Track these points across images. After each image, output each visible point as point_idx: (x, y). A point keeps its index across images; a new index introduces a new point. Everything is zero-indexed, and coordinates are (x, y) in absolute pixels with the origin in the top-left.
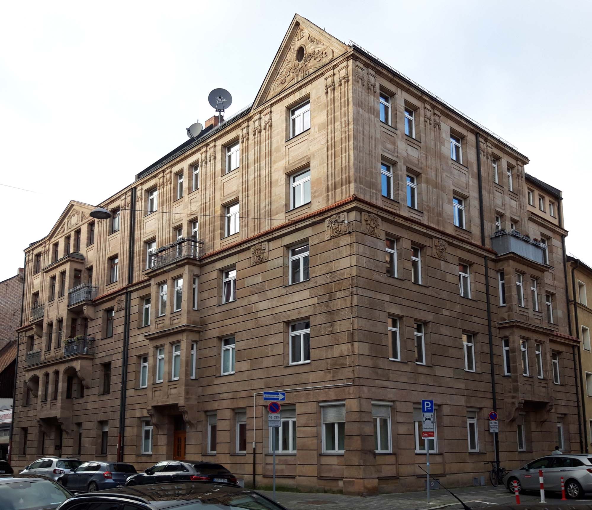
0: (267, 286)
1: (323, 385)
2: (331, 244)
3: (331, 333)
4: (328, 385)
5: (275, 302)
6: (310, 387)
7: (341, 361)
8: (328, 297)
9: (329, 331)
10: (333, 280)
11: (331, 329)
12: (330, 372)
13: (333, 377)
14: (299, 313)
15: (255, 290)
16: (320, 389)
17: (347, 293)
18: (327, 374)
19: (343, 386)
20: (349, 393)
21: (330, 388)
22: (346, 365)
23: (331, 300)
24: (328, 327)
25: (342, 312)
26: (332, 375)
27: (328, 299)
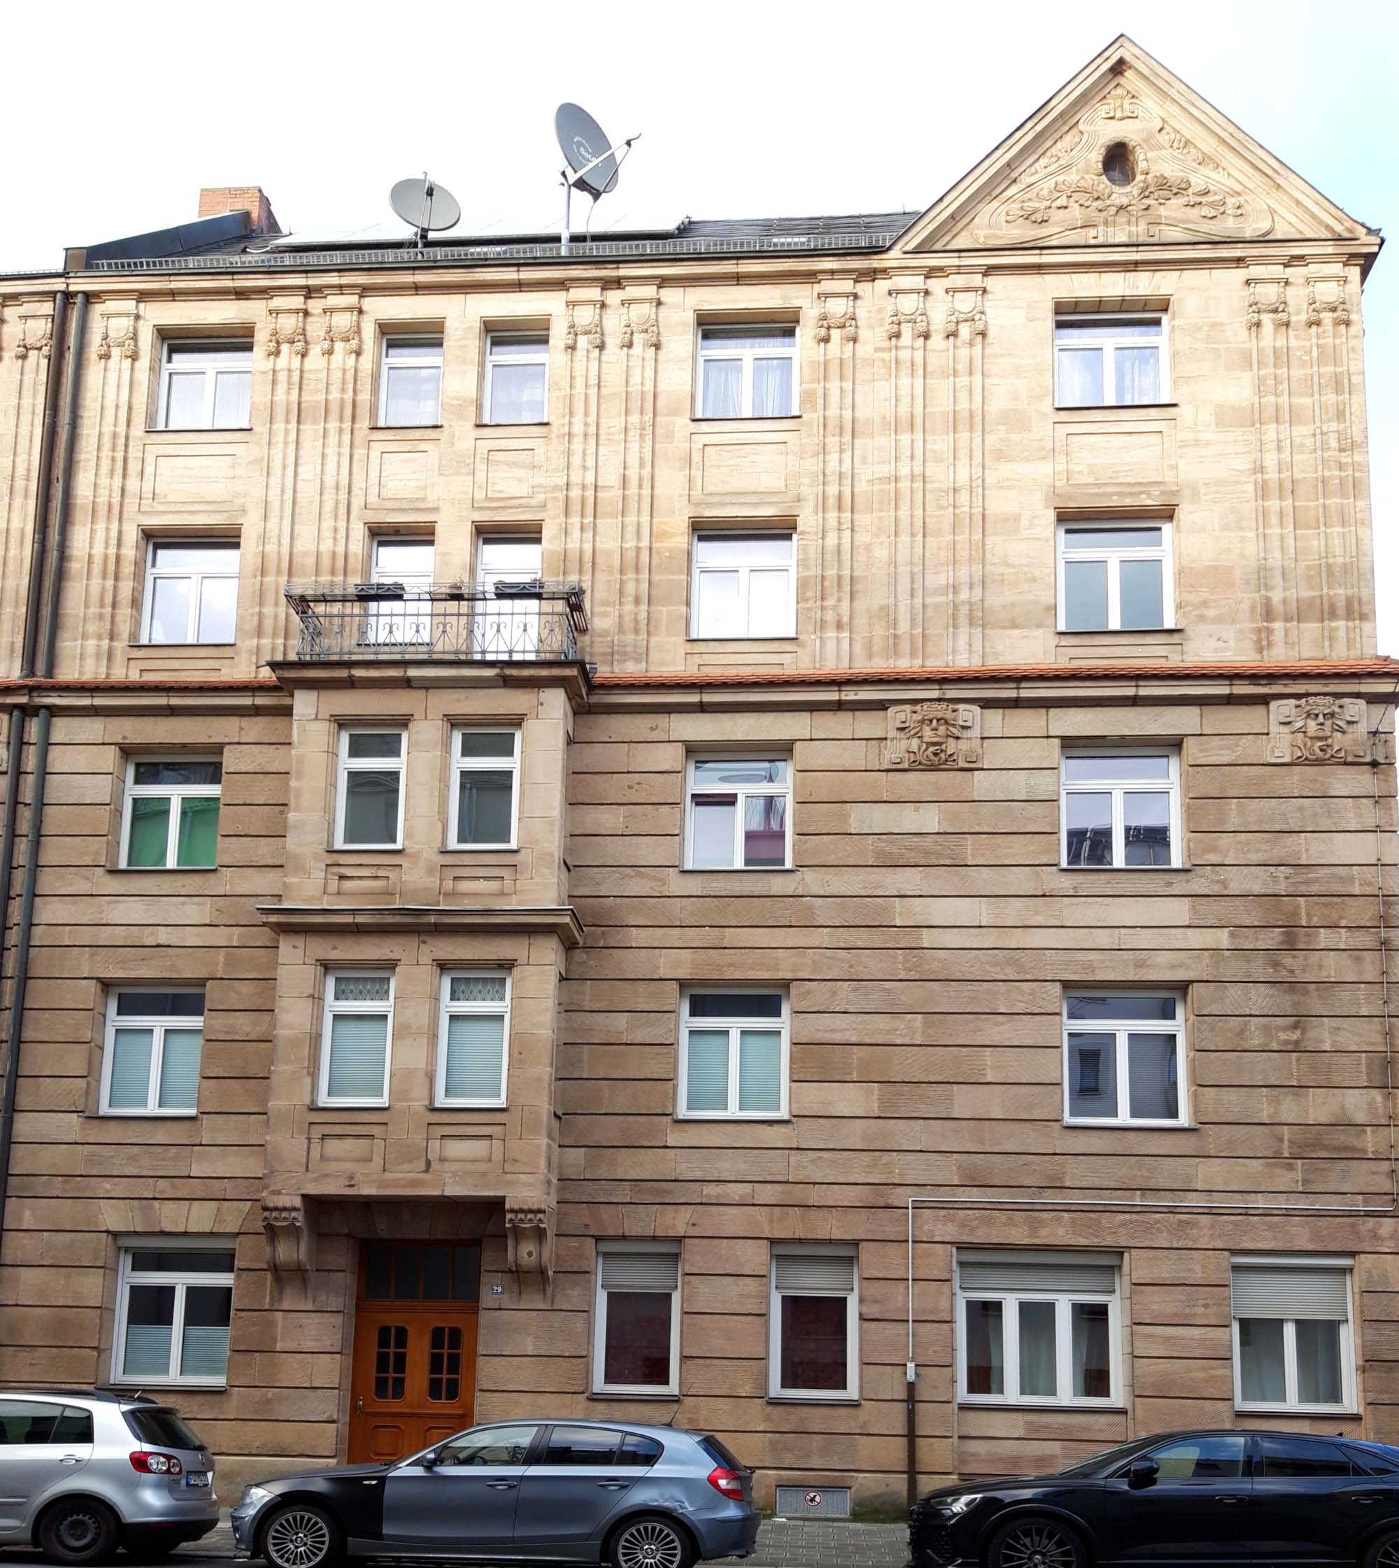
0: (970, 849)
1: (1260, 1202)
2: (1294, 780)
3: (1296, 1048)
4: (1281, 1203)
5: (1013, 911)
6: (1194, 1201)
7: (1342, 1137)
8: (1280, 938)
9: (1287, 1042)
10: (1303, 889)
11: (1295, 1036)
12: (1291, 1168)
13: (1306, 1182)
14: (1140, 965)
15: (908, 854)
16: (1246, 1213)
17: (1365, 939)
18: (1278, 1171)
19: (1350, 1214)
20: (1375, 1236)
21: (1288, 1213)
22: (1365, 1151)
23: (1290, 946)
24: (1284, 1029)
25: (1345, 994)
26: (1300, 1176)
27: (1282, 943)
